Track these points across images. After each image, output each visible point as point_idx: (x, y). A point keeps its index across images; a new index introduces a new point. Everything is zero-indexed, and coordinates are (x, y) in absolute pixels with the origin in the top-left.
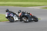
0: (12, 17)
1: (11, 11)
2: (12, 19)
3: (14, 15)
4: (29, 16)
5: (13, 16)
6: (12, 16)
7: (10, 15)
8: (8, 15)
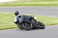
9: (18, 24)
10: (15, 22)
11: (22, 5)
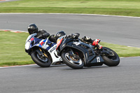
0: (46, 51)
1: (45, 32)
2: (45, 57)
3: (51, 46)
4: (88, 48)
5: (49, 48)
6: (45, 46)
7: (38, 45)
8: (32, 43)
9: (33, 54)
10: (26, 51)
11: (15, 10)
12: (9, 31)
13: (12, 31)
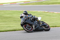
12: (53, 13)
13: (55, 12)
